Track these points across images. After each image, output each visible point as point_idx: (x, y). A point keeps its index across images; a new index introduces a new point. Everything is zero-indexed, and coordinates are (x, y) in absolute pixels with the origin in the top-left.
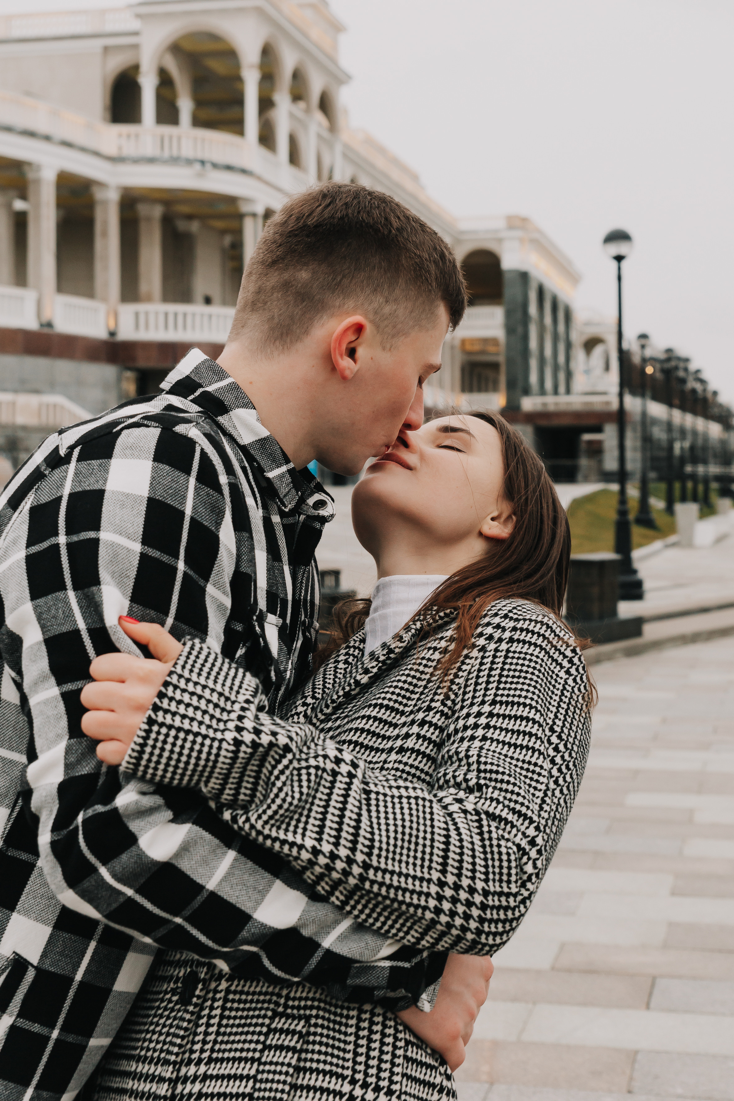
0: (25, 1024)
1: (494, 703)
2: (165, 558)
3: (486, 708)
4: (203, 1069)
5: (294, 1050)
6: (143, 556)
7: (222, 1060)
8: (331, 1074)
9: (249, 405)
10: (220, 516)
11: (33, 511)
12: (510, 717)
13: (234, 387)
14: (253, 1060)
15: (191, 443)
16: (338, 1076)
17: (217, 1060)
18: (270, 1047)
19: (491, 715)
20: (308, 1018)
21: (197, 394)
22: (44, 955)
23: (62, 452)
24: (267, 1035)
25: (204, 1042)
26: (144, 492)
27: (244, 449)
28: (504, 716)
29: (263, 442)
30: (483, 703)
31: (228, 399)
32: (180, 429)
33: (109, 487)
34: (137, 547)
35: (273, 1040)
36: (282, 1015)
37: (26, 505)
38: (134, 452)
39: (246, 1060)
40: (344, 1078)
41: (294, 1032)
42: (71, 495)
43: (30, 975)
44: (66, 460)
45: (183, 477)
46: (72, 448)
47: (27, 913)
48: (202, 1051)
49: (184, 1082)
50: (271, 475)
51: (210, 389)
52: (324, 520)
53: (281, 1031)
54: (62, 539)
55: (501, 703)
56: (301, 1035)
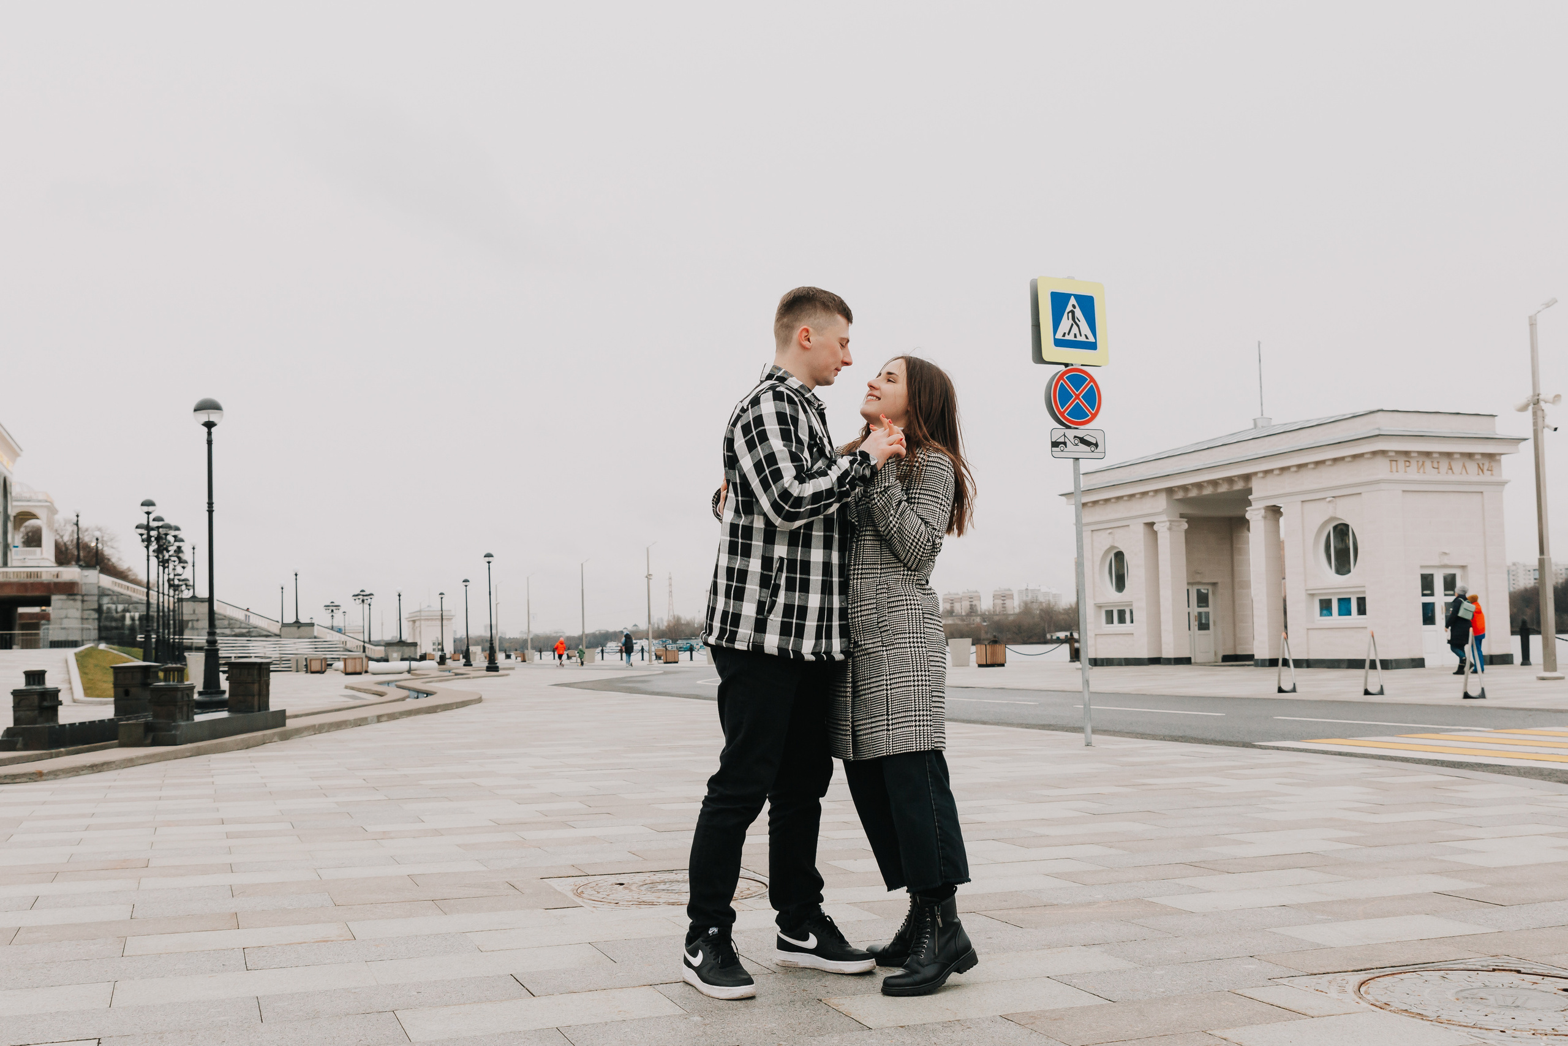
0: (789, 575)
1: (921, 489)
2: (787, 427)
3: (918, 491)
4: (859, 604)
5: (886, 593)
6: (780, 429)
7: (864, 600)
8: (898, 596)
9: (792, 376)
10: (797, 411)
11: (743, 427)
12: (926, 495)
13: (785, 372)
14: (874, 598)
15: (783, 392)
16: (901, 596)
17: (863, 600)
18: (878, 594)
19: (920, 494)
20: (887, 584)
21: (775, 377)
22: (787, 554)
23: (745, 408)
24: (876, 591)
25: (858, 596)
26: (774, 411)
27: (796, 390)
28: (924, 494)
29: (801, 386)
30: (917, 489)
31: (785, 376)
32: (778, 389)
33: (763, 413)
34: (778, 427)
35: (879, 592)
36: (879, 585)
37: (739, 425)
38: (766, 400)
39: (872, 599)
40: (902, 595)
41: (884, 588)
42: (753, 419)
43: (786, 561)
44: (748, 409)
45: (783, 403)
46: (748, 406)
47: (778, 544)
48: (858, 599)
49: (854, 614)
50: (806, 396)
51: (779, 375)
52: (823, 409)
53: (880, 589)
54: (754, 433)
55: (923, 489)
56: (886, 589)
